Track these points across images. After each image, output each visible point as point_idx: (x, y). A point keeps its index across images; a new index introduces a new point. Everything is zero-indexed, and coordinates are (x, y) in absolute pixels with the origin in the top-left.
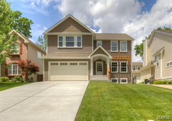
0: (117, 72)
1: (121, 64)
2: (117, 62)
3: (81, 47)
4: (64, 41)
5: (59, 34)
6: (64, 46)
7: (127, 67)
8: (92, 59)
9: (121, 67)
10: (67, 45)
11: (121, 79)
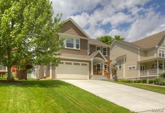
2: (100, 64)
3: (79, 49)
4: (65, 43)
5: (60, 34)
6: (65, 47)
10: (67, 46)
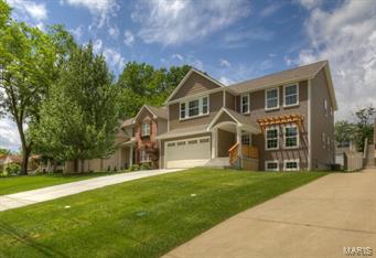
0: (278, 148)
1: (284, 131)
2: (278, 128)
4: (187, 110)
5: (181, 100)
6: (187, 117)
7: (298, 136)
8: (214, 131)
9: (285, 137)
10: (190, 115)
11: (286, 161)
